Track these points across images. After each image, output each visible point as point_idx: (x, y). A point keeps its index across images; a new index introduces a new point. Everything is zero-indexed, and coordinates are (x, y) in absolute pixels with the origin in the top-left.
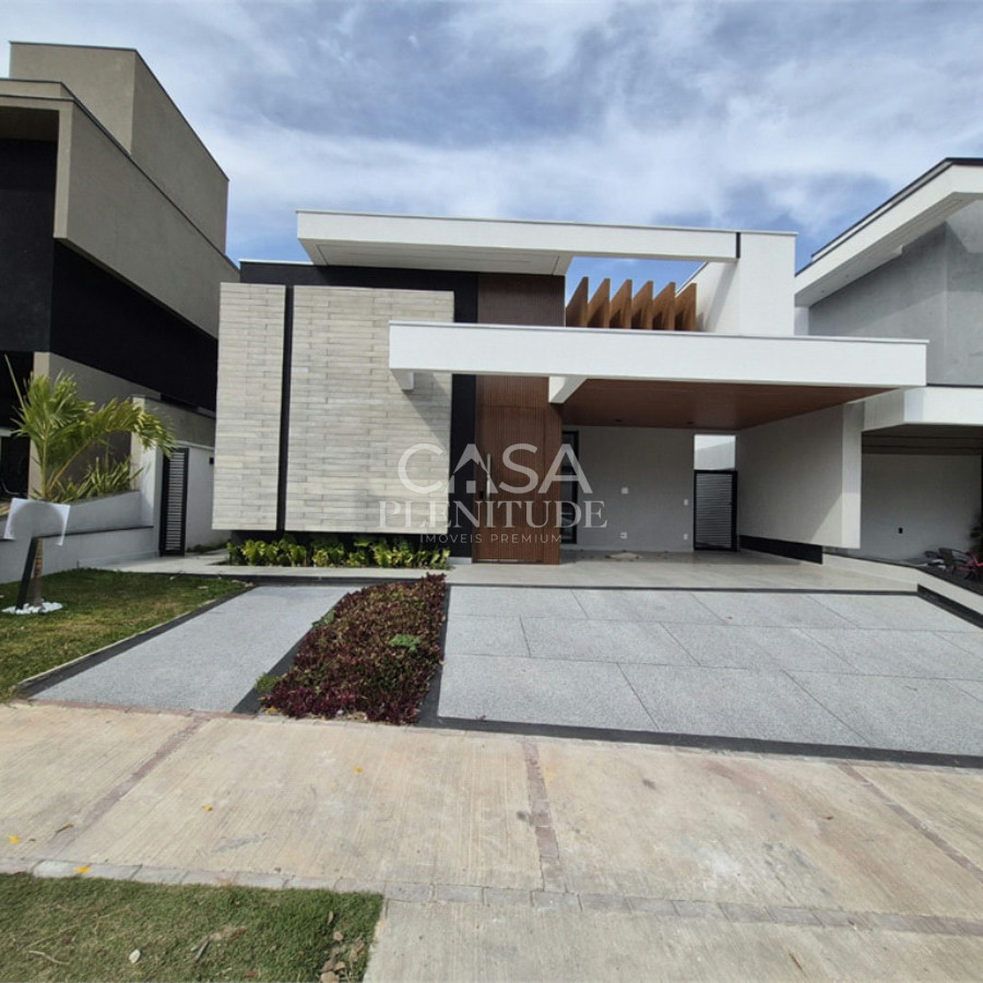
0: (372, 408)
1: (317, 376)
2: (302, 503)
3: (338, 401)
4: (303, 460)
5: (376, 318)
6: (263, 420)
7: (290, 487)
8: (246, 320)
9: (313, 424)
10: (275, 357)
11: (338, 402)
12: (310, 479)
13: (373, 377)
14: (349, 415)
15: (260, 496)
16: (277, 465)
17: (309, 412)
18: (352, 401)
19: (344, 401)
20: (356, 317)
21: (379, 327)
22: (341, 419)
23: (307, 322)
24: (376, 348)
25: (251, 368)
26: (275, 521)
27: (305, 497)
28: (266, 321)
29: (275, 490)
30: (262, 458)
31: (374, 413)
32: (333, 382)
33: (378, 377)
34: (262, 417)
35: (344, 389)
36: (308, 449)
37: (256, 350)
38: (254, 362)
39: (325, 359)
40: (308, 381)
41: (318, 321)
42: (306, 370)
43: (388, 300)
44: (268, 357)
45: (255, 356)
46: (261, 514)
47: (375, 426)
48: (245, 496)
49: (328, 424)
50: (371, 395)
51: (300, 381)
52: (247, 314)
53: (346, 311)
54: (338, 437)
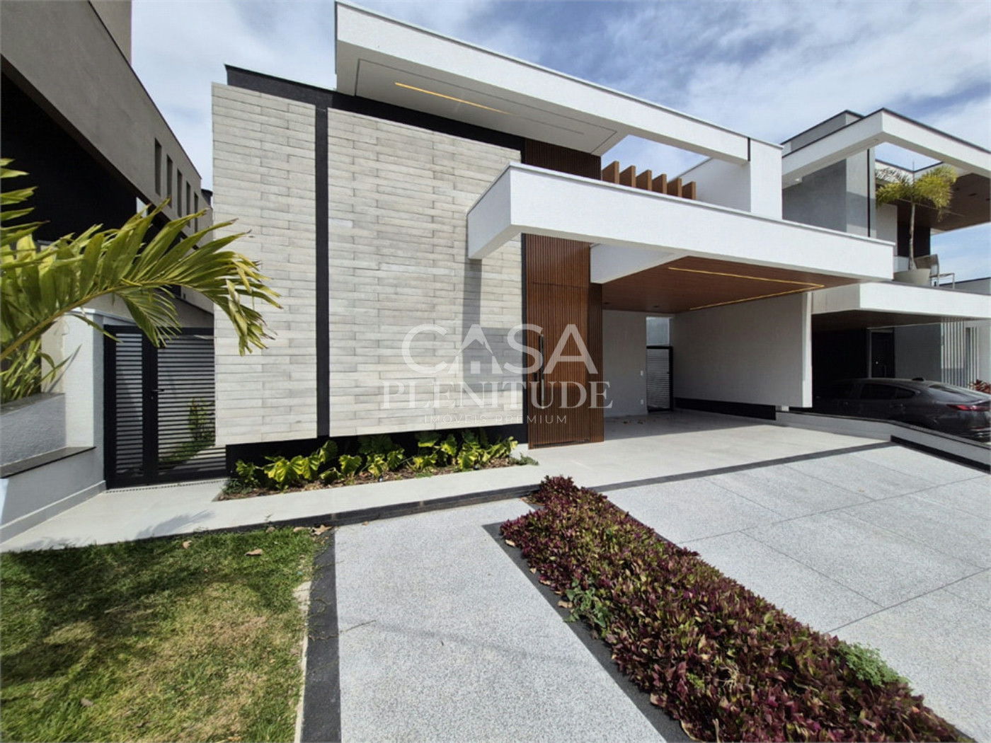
0: (435, 278)
1: (365, 233)
2: (351, 399)
3: (394, 267)
4: (352, 343)
5: (437, 168)
6: (290, 289)
7: (335, 380)
8: (258, 145)
9: (363, 296)
10: (305, 202)
11: (393, 270)
12: (360, 367)
13: (435, 241)
14: (406, 286)
15: (291, 394)
16: (313, 350)
17: (356, 280)
18: (411, 269)
19: (402, 268)
20: (411, 163)
21: (442, 179)
22: (399, 290)
23: (348, 160)
24: (438, 205)
25: (266, 213)
26: (315, 426)
27: (358, 390)
28: (289, 150)
29: (313, 384)
30: (291, 340)
31: (438, 285)
32: (387, 243)
33: (442, 242)
34: (288, 284)
35: (400, 253)
36: (356, 328)
37: (274, 189)
38: (272, 205)
39: (373, 211)
40: (353, 239)
41: (362, 161)
42: (350, 224)
43: (451, 149)
44: (293, 201)
45: (273, 197)
46: (292, 418)
47: (440, 300)
48: (267, 393)
49: (381, 296)
50: (434, 263)
51: (342, 238)
52: (259, 135)
53: (400, 153)
54: (395, 313)
